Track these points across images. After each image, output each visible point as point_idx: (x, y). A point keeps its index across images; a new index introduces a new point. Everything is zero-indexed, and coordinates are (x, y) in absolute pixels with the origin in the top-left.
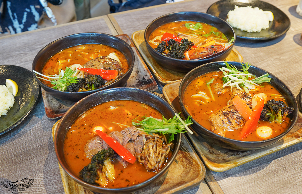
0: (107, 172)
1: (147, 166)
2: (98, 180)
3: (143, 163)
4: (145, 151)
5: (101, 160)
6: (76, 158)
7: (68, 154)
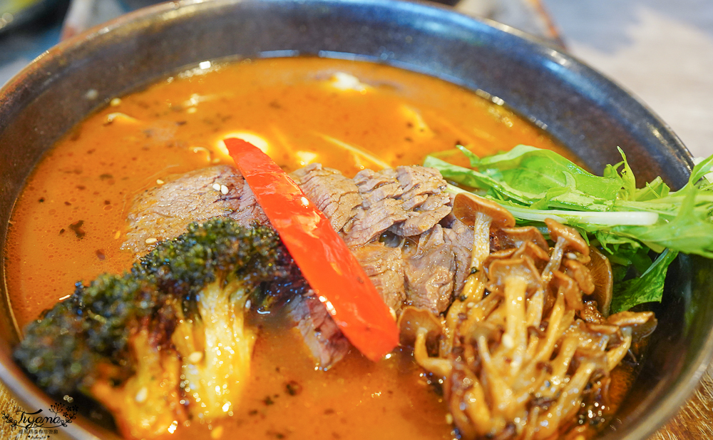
0: (196, 356)
1: (462, 399)
2: (118, 383)
3: (433, 376)
4: (468, 309)
5: (184, 268)
6: (71, 235)
7: (42, 200)
